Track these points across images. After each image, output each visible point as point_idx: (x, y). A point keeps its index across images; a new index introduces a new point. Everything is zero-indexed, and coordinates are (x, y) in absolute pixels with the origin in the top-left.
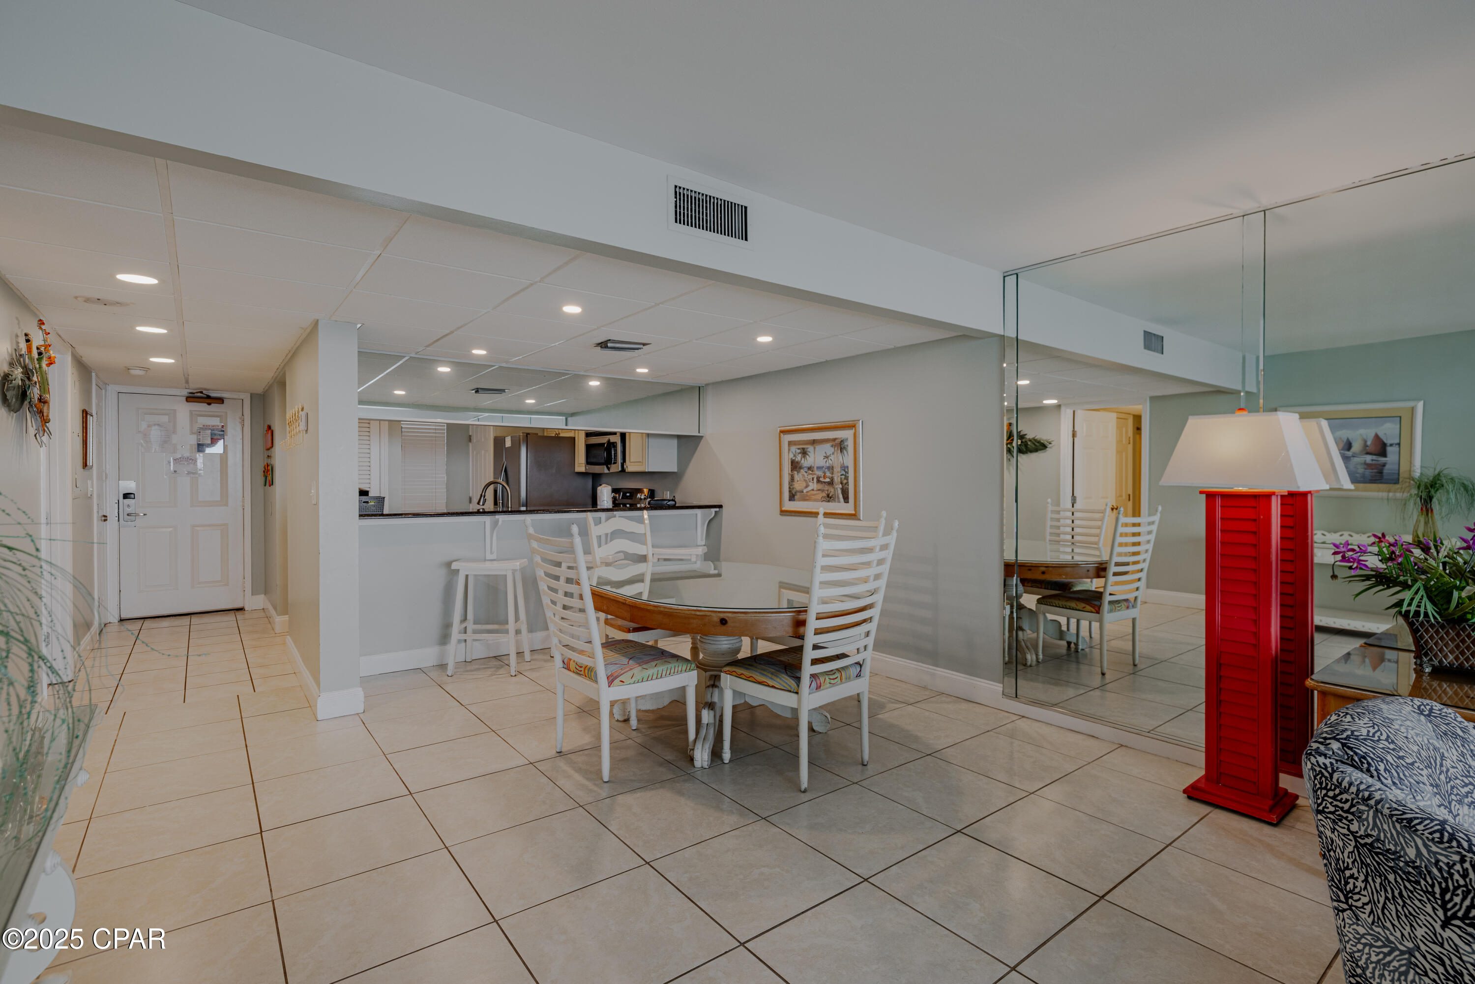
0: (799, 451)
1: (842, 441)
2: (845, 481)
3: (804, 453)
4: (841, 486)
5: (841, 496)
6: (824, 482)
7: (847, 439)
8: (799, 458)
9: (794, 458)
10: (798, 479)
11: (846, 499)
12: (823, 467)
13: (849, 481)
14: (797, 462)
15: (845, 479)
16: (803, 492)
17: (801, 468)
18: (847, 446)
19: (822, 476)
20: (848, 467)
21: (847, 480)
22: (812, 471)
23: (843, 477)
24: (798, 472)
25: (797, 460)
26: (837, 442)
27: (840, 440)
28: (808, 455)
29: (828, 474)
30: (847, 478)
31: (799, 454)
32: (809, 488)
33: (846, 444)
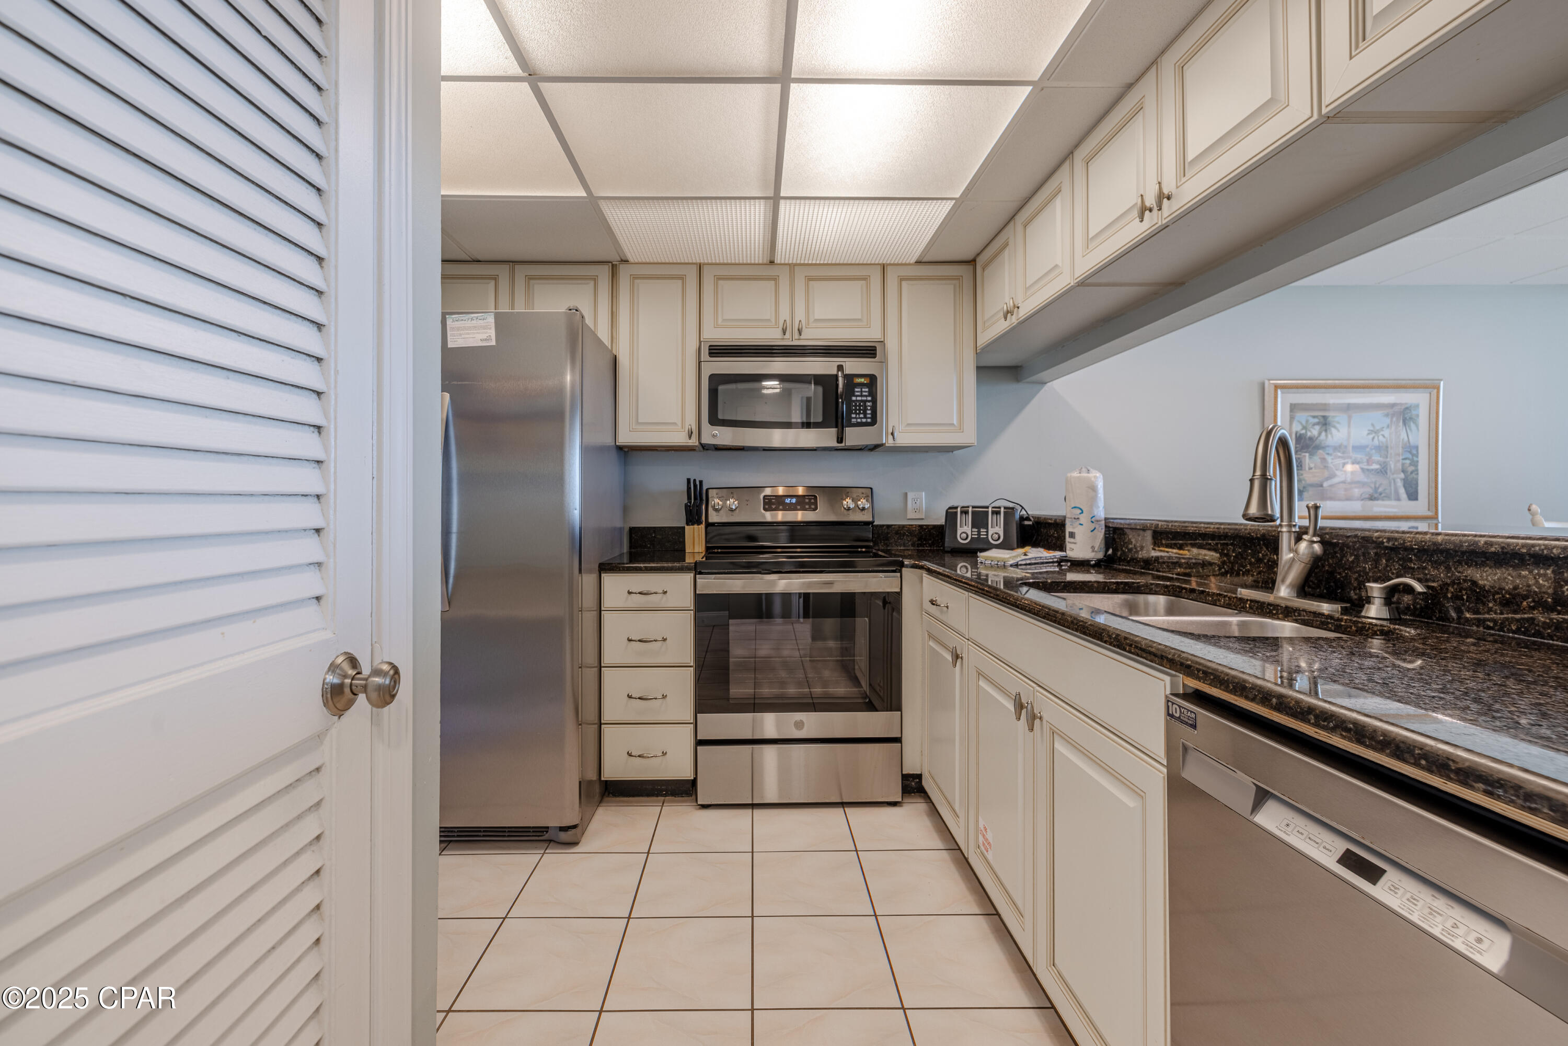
0: (1316, 420)
1: (1407, 408)
2: (1411, 469)
3: (1325, 423)
4: (1402, 476)
5: (1402, 491)
6: (1368, 470)
7: (1417, 406)
8: (1314, 432)
9: (1304, 432)
10: (1312, 465)
11: (1413, 496)
12: (1367, 446)
13: (1420, 467)
14: (1311, 439)
15: (1411, 465)
16: (1322, 486)
17: (1318, 447)
18: (1418, 416)
19: (1365, 460)
20: (1417, 448)
21: (1417, 466)
22: (1343, 453)
23: (1408, 462)
24: (1311, 454)
25: (1309, 434)
26: (1396, 409)
27: (1403, 407)
28: (1335, 427)
29: (1376, 457)
30: (1415, 464)
31: (1314, 425)
32: (1336, 480)
33: (1414, 412)
